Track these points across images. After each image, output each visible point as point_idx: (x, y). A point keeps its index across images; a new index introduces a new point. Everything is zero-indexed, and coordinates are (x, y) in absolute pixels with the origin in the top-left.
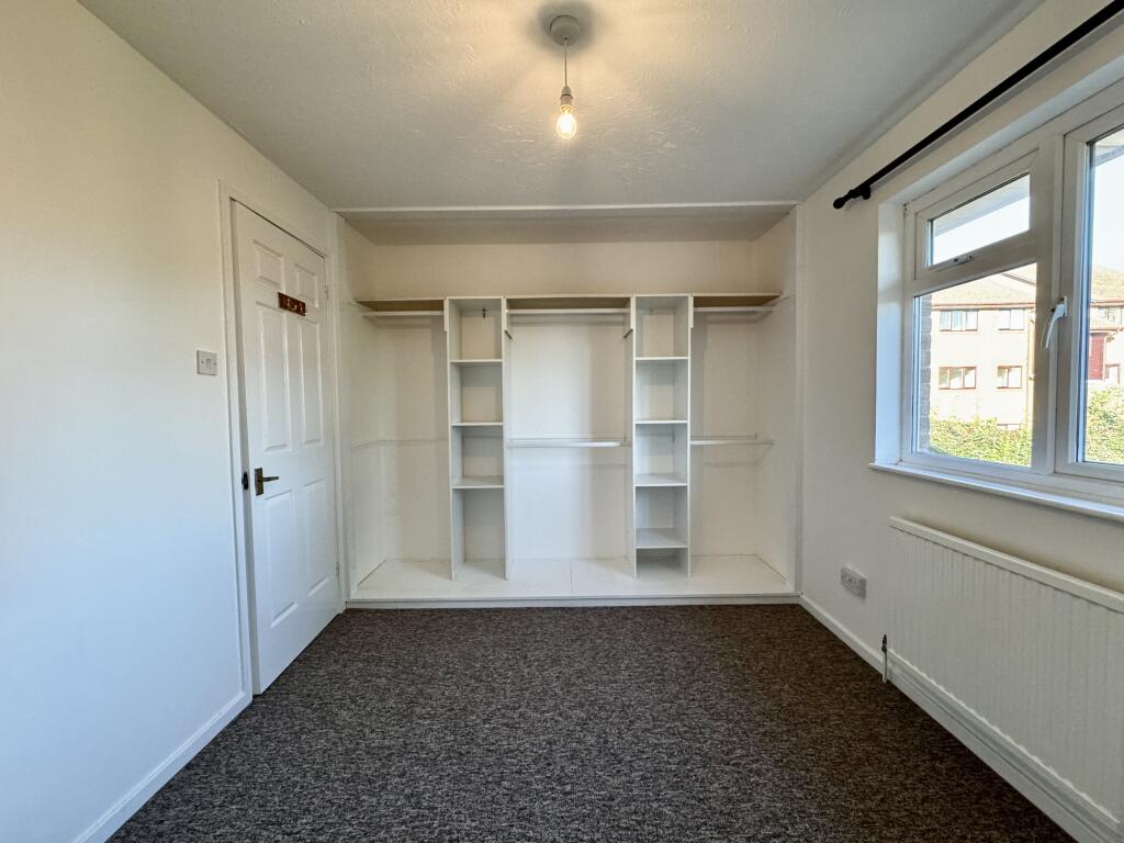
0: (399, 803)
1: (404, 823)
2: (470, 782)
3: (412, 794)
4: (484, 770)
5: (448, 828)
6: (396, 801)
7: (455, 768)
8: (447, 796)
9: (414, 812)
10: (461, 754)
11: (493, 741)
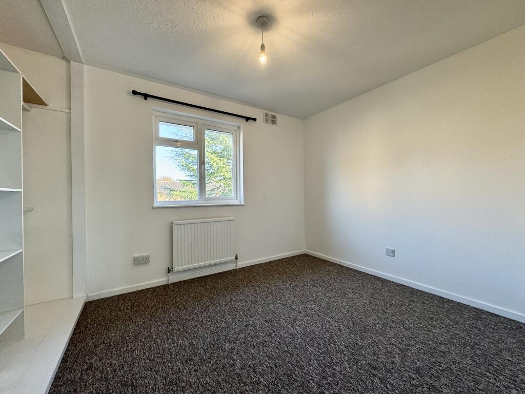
0: (331, 379)
1: (334, 369)
2: (297, 361)
3: (323, 378)
4: (287, 360)
5: (318, 353)
6: (332, 381)
7: (297, 372)
8: (309, 364)
9: (327, 370)
10: (288, 376)
11: (269, 369)
